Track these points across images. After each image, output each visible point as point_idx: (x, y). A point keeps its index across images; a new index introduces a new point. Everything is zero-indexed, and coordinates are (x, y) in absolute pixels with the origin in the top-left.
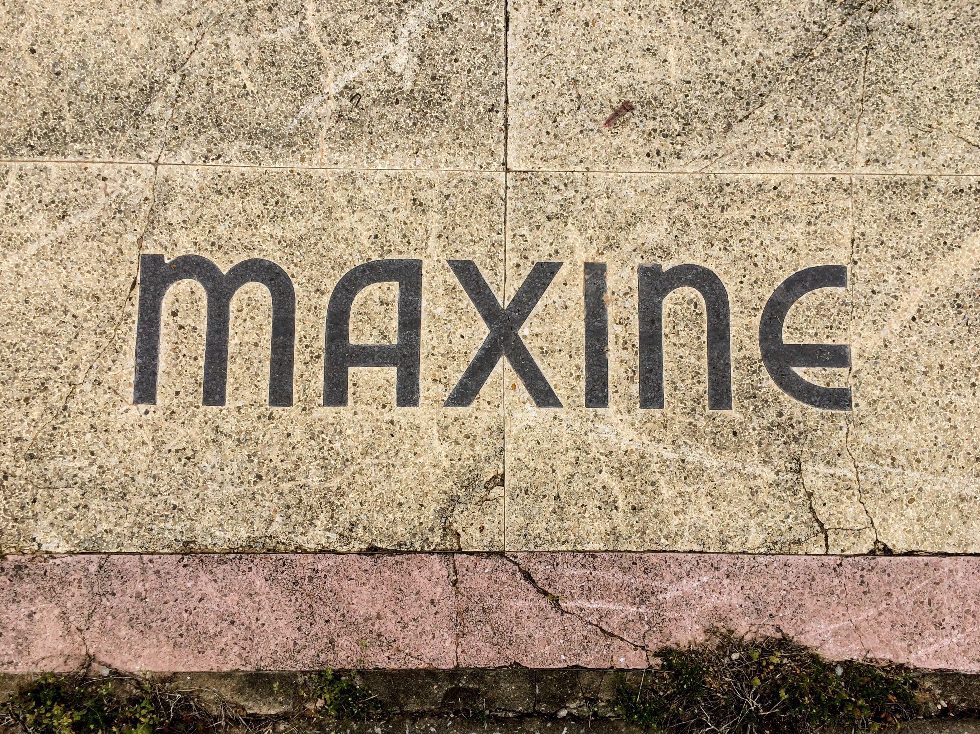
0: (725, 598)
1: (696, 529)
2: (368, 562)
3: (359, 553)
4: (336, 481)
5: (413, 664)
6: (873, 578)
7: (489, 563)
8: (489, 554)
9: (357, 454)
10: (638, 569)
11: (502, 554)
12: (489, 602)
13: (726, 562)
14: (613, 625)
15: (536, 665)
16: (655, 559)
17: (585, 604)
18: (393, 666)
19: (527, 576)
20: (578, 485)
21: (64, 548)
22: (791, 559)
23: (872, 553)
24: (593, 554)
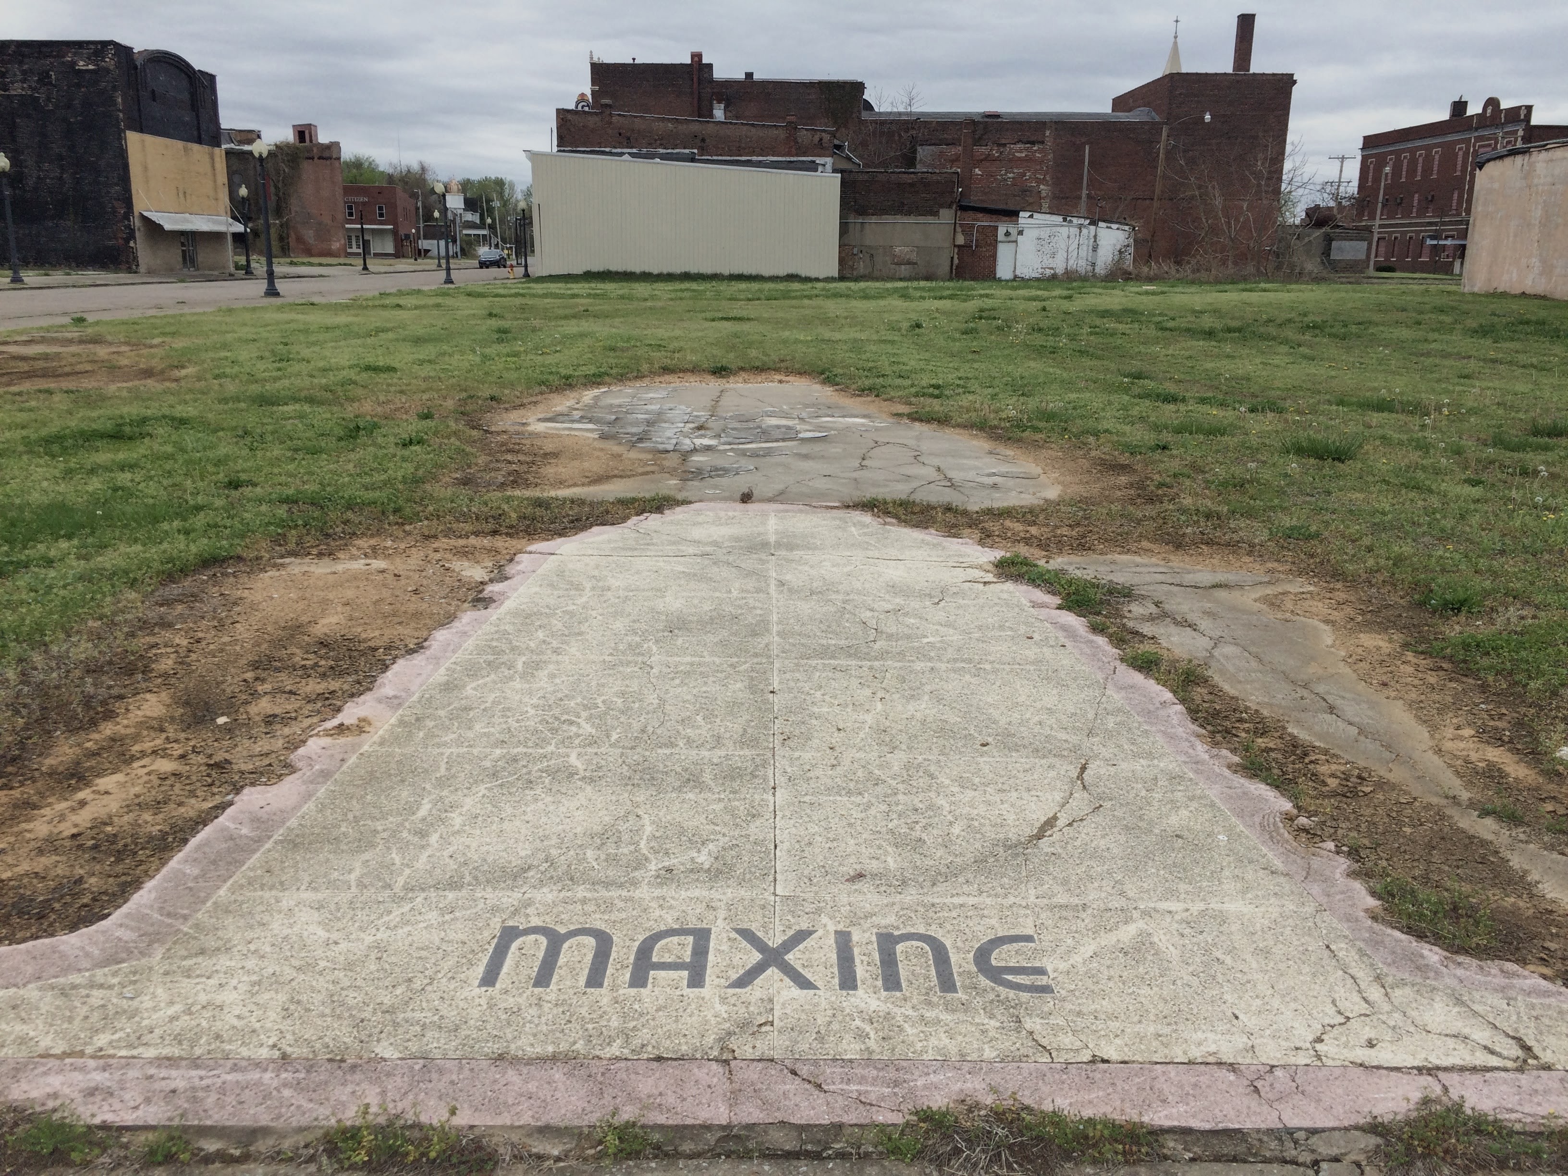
0: (969, 1085)
1: (938, 1050)
2: (655, 1064)
3: (649, 1060)
4: (632, 1024)
5: (689, 1121)
6: (1098, 1076)
7: (760, 1065)
8: (760, 1060)
9: (652, 1011)
10: (891, 1068)
11: (772, 1060)
12: (759, 1086)
13: (966, 1067)
14: (872, 1098)
15: (803, 1122)
16: (905, 1064)
17: (845, 1087)
18: (670, 1122)
19: (794, 1073)
20: (835, 1026)
21: (397, 1055)
22: (1022, 1065)
23: (1092, 1062)
24: (851, 1061)
